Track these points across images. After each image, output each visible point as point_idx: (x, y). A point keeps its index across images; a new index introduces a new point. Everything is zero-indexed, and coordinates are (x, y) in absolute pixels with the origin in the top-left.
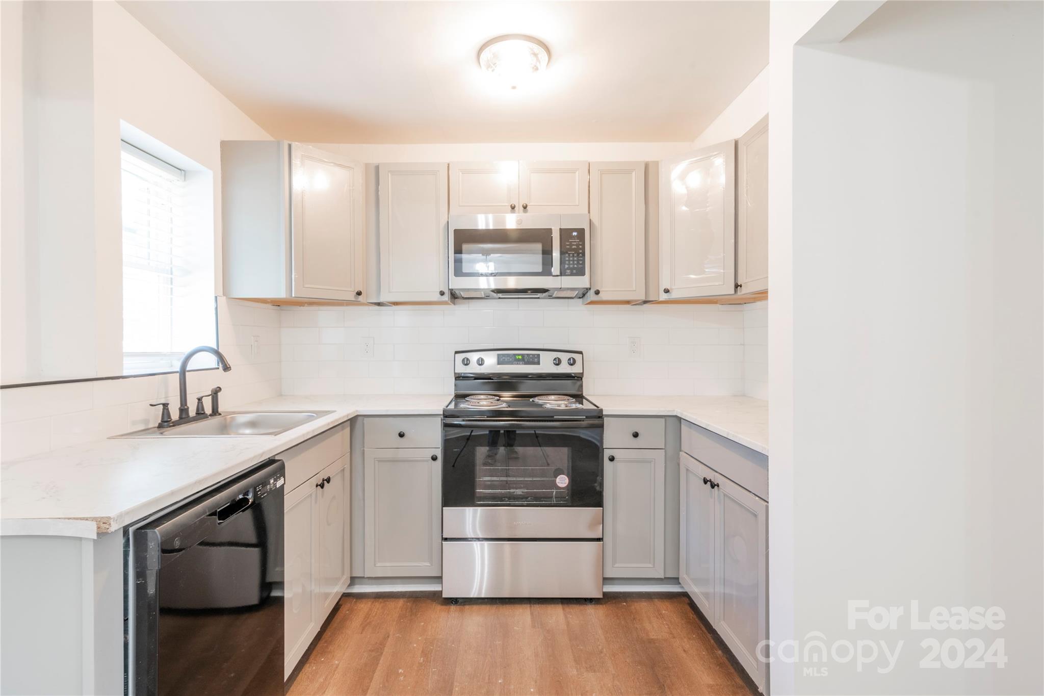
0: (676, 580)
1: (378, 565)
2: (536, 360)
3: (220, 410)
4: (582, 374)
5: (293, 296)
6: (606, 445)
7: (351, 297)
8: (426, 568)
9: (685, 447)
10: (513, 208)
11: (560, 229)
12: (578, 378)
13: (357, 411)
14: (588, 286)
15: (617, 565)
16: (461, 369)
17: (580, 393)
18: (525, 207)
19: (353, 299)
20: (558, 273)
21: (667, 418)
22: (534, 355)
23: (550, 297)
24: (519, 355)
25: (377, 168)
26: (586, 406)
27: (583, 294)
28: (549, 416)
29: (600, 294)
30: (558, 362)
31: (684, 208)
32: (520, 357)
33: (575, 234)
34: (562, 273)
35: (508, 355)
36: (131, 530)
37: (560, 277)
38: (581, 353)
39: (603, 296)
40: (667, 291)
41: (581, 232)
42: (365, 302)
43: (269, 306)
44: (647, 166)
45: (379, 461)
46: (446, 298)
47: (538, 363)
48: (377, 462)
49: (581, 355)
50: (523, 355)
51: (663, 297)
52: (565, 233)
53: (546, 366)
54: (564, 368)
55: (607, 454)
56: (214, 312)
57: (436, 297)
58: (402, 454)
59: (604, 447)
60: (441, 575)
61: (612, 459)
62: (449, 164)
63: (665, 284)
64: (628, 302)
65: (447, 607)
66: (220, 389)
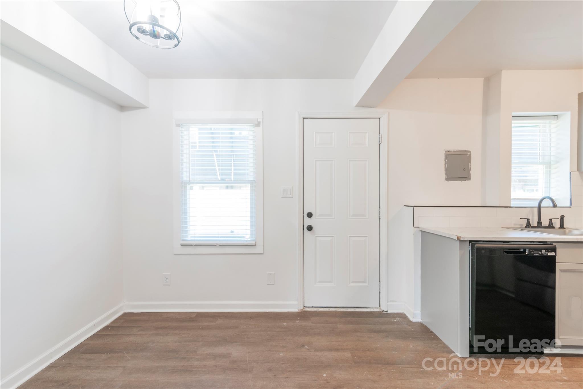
3: (565, 227)
66: (564, 216)
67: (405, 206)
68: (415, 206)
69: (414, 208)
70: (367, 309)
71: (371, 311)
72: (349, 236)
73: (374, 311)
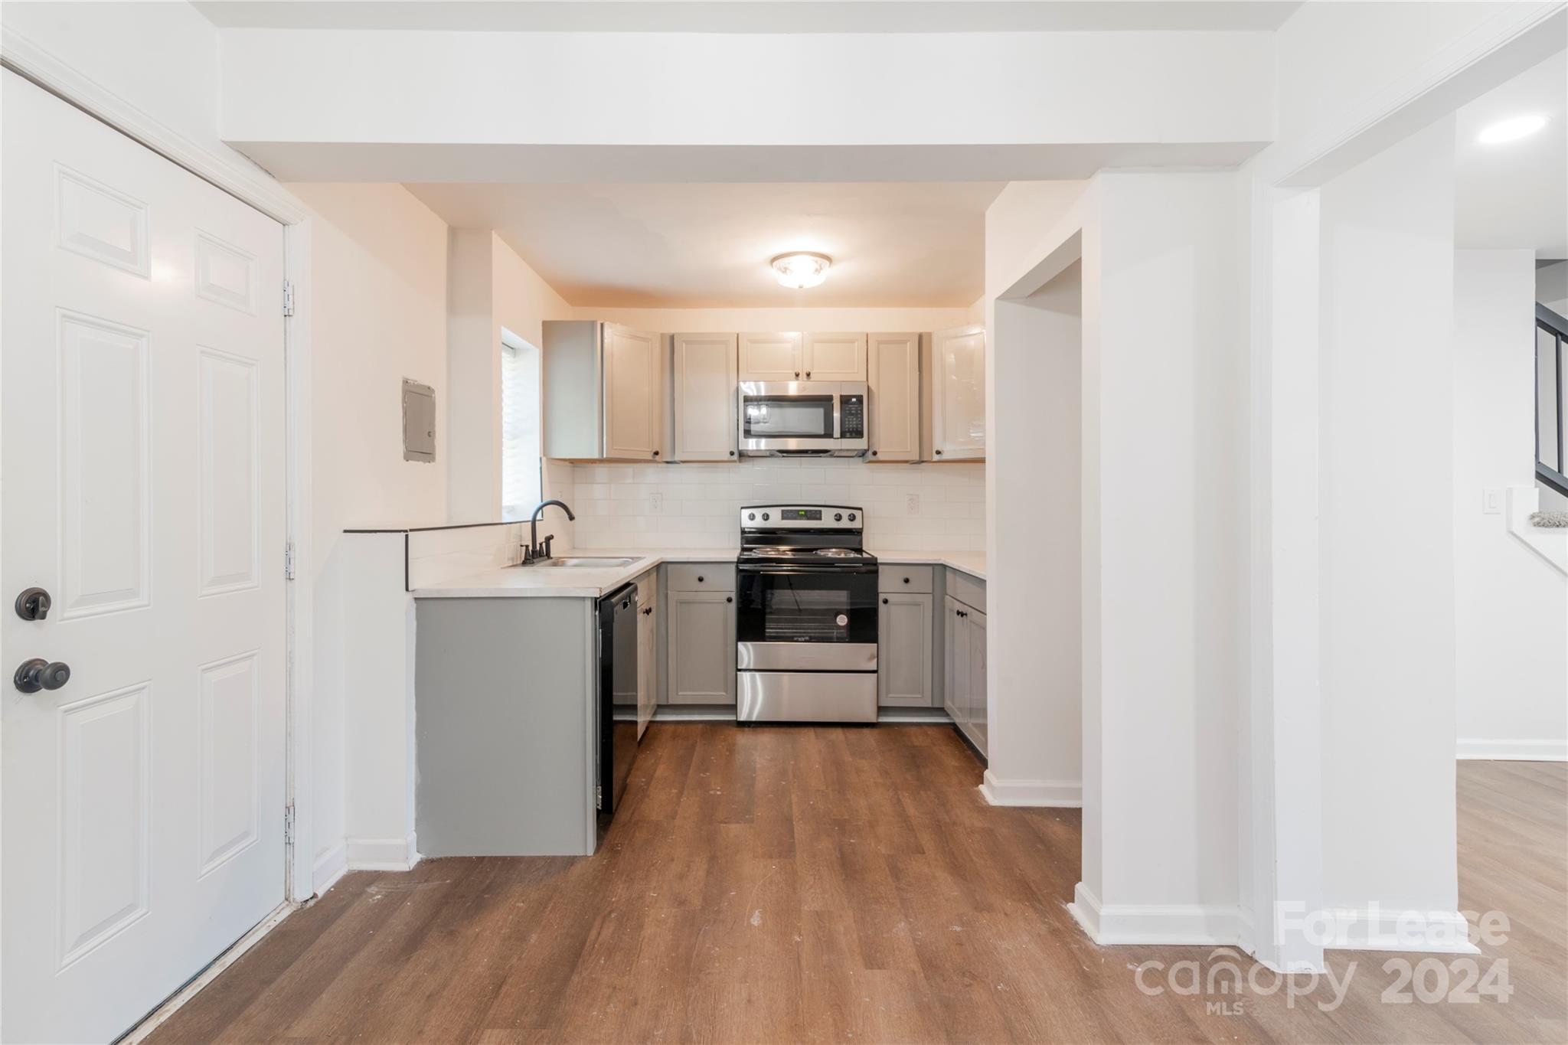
0: (941, 711)
1: (680, 694)
2: (818, 516)
3: (552, 555)
4: (862, 529)
5: (605, 456)
6: (880, 590)
7: (649, 456)
8: (722, 697)
9: (949, 591)
10: (797, 375)
11: (841, 396)
12: (859, 532)
13: (662, 558)
14: (866, 448)
15: (890, 695)
16: (747, 524)
17: (860, 547)
18: (808, 375)
19: (651, 458)
20: (839, 436)
21: (936, 567)
22: (816, 511)
23: (832, 456)
24: (802, 511)
25: (672, 337)
26: (865, 555)
27: (862, 454)
28: (831, 563)
29: (878, 455)
30: (839, 518)
31: (954, 377)
32: (803, 513)
33: (854, 400)
34: (843, 436)
35: (791, 511)
36: (598, 600)
37: (840, 440)
38: (860, 509)
39: (880, 456)
40: (938, 453)
41: (860, 399)
42: (660, 460)
43: (567, 463)
44: (920, 337)
45: (681, 603)
46: (735, 457)
47: (820, 519)
48: (679, 604)
49: (860, 512)
50: (806, 511)
51: (936, 457)
52: (845, 400)
53: (827, 521)
54: (845, 524)
55: (882, 597)
56: (539, 471)
57: (727, 457)
58: (702, 596)
59: (879, 591)
60: (734, 703)
61: (886, 602)
62: (738, 335)
63: (936, 447)
64: (906, 462)
65: (741, 729)
66: (551, 537)
67: (345, 531)
68: (411, 530)
69: (407, 536)
70: (257, 931)
71: (272, 927)
72: (200, 668)
73: (277, 923)
